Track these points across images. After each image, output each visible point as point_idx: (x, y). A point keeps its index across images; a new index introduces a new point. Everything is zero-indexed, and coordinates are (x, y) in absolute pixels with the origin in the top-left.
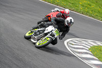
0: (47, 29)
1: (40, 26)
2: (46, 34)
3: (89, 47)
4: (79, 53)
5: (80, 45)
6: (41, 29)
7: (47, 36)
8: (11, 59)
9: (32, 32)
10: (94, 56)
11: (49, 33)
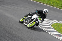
0: (33, 16)
1: (29, 15)
2: (33, 20)
3: (52, 24)
4: (46, 28)
5: (46, 23)
6: (30, 17)
7: (34, 21)
8: (4, 33)
9: (24, 19)
10: (55, 29)
11: (34, 19)
